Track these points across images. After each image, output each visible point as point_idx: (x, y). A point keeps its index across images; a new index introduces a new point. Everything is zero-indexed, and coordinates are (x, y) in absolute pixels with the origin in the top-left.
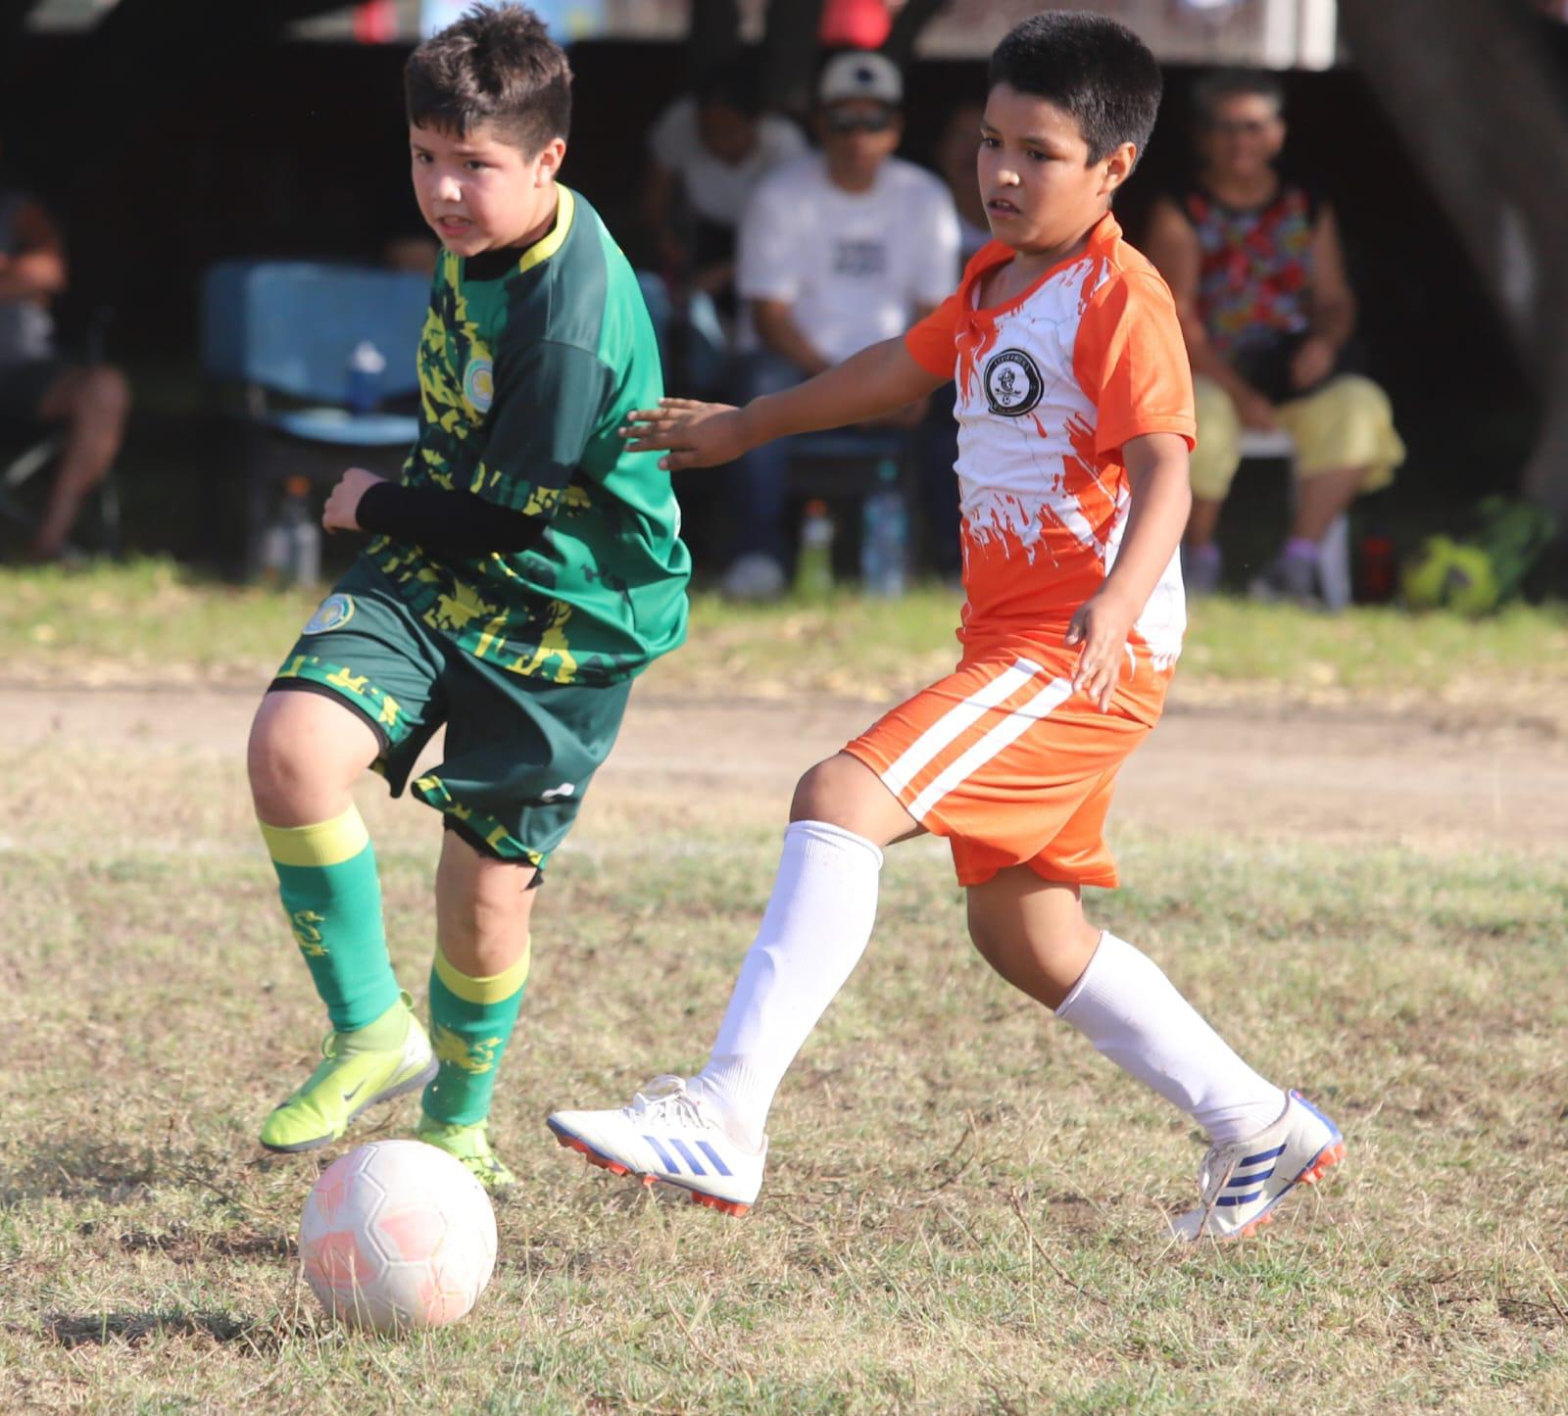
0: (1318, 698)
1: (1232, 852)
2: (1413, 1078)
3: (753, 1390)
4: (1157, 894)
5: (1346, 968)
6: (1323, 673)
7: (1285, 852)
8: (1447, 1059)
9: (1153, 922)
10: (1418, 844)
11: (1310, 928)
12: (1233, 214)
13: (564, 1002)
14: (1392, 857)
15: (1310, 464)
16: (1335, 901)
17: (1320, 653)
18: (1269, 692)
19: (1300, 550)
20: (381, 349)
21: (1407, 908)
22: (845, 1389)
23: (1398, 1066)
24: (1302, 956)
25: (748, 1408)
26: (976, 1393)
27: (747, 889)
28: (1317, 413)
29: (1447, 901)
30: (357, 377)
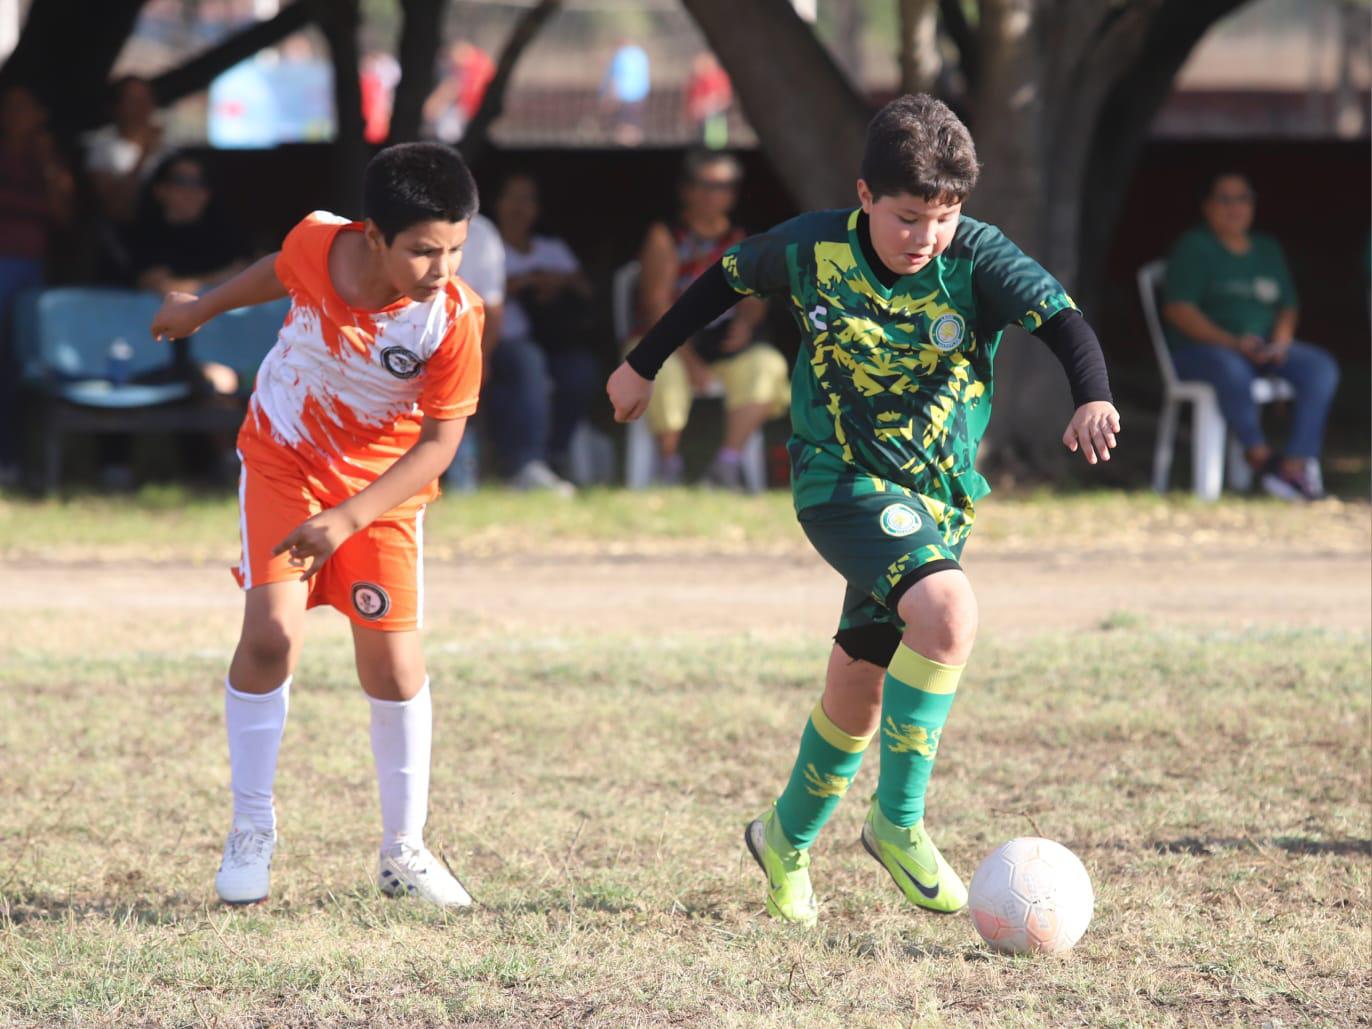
0: (728, 548)
1: (640, 642)
2: (727, 774)
3: (260, 971)
4: (586, 669)
5: (697, 709)
6: (736, 533)
7: (671, 642)
8: (748, 762)
9: (581, 685)
10: (761, 634)
11: (681, 687)
12: (700, 241)
13: (192, 748)
14: (738, 642)
15: (735, 401)
16: (699, 669)
17: (737, 520)
18: (698, 546)
19: (728, 457)
20: (132, 343)
21: (744, 672)
22: (321, 968)
23: (717, 766)
24: (670, 705)
25: (256, 982)
26: (402, 967)
27: (324, 674)
28: (739, 368)
29: (770, 667)
30: (114, 363)
